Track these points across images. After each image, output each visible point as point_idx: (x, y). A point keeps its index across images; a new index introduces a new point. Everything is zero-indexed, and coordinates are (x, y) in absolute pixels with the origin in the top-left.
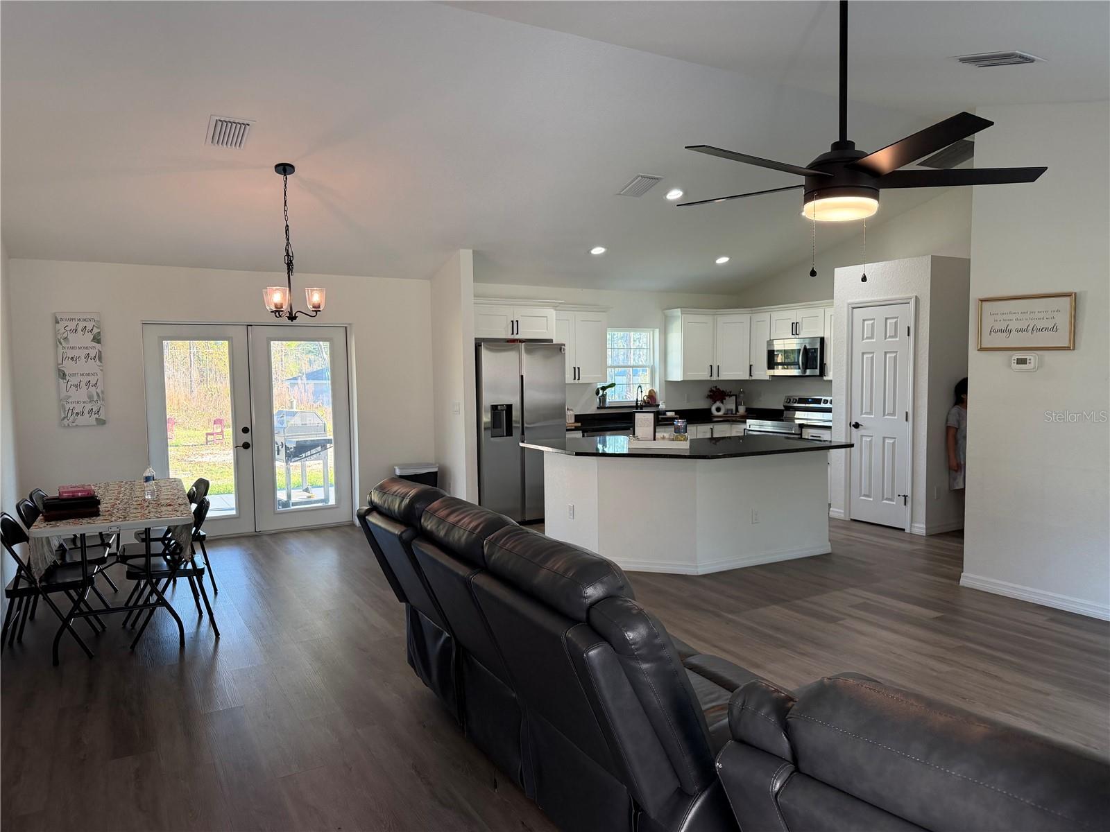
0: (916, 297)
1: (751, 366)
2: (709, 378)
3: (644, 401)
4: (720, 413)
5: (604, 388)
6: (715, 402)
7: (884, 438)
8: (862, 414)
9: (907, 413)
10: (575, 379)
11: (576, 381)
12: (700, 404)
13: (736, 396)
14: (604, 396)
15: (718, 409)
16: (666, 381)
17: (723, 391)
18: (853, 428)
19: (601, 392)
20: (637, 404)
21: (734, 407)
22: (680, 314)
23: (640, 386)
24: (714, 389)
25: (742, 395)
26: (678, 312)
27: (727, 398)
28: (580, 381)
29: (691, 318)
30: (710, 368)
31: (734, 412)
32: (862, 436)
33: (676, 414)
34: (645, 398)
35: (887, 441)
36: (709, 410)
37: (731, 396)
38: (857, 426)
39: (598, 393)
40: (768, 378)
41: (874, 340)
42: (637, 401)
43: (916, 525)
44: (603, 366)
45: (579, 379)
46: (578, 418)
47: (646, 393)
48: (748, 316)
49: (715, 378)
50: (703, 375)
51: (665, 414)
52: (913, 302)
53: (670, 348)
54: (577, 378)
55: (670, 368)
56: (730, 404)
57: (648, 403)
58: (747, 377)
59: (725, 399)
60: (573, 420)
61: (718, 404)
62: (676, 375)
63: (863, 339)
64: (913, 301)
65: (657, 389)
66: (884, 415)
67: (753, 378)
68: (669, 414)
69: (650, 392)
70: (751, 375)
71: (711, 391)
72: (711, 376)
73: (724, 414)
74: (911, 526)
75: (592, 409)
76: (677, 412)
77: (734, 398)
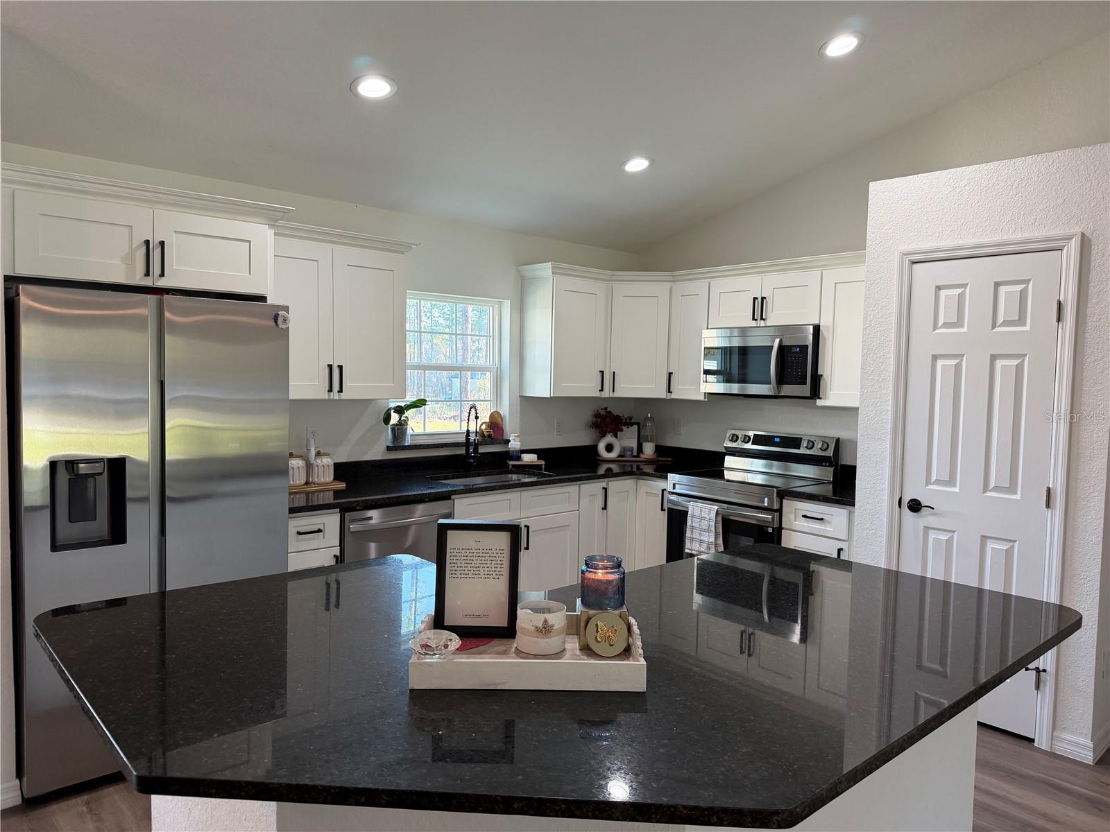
0: (1083, 235)
1: (670, 374)
2: (597, 394)
3: (482, 434)
4: (613, 455)
5: (400, 410)
6: (604, 435)
7: (984, 538)
8: (928, 482)
9: (1049, 490)
10: (331, 390)
11: (335, 395)
12: (580, 438)
13: (638, 424)
14: (402, 425)
15: (609, 448)
16: (521, 397)
17: (618, 416)
18: (906, 510)
19: (395, 418)
20: (467, 439)
21: (634, 444)
22: (550, 272)
23: (473, 407)
24: (602, 412)
25: (649, 424)
26: (545, 270)
27: (625, 428)
28: (344, 396)
29: (570, 282)
30: (599, 376)
31: (635, 453)
32: (927, 529)
33: (539, 458)
34: (484, 427)
35: (991, 545)
36: (594, 448)
37: (632, 424)
38: (915, 506)
39: (387, 419)
40: (702, 398)
41: (965, 330)
42: (468, 431)
43: (1065, 735)
44: (398, 366)
45: (341, 391)
46: (342, 470)
47: (485, 417)
48: (668, 285)
49: (607, 394)
50: (588, 388)
51: (519, 458)
52: (1073, 247)
53: (529, 338)
54: (336, 386)
55: (529, 373)
56: (628, 439)
57: (490, 436)
58: (662, 394)
59: (622, 430)
60: (329, 477)
61: (609, 438)
62: (541, 386)
63: (935, 327)
64: (1074, 245)
65: (505, 411)
66: (986, 489)
67: (673, 396)
68: (529, 458)
69: (492, 416)
70: (670, 392)
71: (597, 415)
72: (602, 390)
73: (619, 456)
74: (1052, 736)
75: (376, 452)
76: (540, 453)
77: (635, 428)
